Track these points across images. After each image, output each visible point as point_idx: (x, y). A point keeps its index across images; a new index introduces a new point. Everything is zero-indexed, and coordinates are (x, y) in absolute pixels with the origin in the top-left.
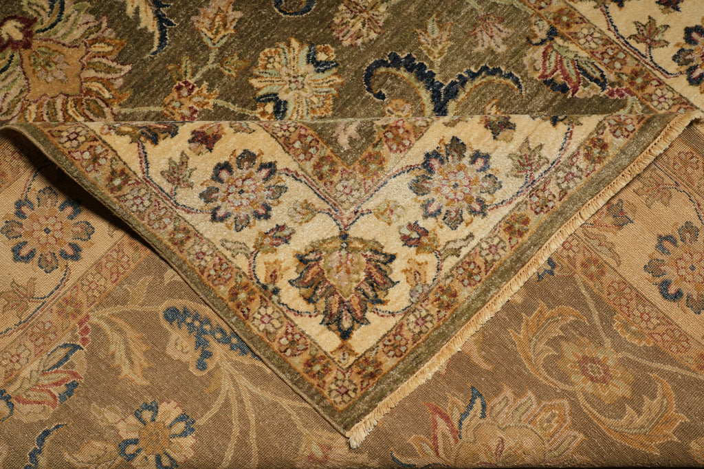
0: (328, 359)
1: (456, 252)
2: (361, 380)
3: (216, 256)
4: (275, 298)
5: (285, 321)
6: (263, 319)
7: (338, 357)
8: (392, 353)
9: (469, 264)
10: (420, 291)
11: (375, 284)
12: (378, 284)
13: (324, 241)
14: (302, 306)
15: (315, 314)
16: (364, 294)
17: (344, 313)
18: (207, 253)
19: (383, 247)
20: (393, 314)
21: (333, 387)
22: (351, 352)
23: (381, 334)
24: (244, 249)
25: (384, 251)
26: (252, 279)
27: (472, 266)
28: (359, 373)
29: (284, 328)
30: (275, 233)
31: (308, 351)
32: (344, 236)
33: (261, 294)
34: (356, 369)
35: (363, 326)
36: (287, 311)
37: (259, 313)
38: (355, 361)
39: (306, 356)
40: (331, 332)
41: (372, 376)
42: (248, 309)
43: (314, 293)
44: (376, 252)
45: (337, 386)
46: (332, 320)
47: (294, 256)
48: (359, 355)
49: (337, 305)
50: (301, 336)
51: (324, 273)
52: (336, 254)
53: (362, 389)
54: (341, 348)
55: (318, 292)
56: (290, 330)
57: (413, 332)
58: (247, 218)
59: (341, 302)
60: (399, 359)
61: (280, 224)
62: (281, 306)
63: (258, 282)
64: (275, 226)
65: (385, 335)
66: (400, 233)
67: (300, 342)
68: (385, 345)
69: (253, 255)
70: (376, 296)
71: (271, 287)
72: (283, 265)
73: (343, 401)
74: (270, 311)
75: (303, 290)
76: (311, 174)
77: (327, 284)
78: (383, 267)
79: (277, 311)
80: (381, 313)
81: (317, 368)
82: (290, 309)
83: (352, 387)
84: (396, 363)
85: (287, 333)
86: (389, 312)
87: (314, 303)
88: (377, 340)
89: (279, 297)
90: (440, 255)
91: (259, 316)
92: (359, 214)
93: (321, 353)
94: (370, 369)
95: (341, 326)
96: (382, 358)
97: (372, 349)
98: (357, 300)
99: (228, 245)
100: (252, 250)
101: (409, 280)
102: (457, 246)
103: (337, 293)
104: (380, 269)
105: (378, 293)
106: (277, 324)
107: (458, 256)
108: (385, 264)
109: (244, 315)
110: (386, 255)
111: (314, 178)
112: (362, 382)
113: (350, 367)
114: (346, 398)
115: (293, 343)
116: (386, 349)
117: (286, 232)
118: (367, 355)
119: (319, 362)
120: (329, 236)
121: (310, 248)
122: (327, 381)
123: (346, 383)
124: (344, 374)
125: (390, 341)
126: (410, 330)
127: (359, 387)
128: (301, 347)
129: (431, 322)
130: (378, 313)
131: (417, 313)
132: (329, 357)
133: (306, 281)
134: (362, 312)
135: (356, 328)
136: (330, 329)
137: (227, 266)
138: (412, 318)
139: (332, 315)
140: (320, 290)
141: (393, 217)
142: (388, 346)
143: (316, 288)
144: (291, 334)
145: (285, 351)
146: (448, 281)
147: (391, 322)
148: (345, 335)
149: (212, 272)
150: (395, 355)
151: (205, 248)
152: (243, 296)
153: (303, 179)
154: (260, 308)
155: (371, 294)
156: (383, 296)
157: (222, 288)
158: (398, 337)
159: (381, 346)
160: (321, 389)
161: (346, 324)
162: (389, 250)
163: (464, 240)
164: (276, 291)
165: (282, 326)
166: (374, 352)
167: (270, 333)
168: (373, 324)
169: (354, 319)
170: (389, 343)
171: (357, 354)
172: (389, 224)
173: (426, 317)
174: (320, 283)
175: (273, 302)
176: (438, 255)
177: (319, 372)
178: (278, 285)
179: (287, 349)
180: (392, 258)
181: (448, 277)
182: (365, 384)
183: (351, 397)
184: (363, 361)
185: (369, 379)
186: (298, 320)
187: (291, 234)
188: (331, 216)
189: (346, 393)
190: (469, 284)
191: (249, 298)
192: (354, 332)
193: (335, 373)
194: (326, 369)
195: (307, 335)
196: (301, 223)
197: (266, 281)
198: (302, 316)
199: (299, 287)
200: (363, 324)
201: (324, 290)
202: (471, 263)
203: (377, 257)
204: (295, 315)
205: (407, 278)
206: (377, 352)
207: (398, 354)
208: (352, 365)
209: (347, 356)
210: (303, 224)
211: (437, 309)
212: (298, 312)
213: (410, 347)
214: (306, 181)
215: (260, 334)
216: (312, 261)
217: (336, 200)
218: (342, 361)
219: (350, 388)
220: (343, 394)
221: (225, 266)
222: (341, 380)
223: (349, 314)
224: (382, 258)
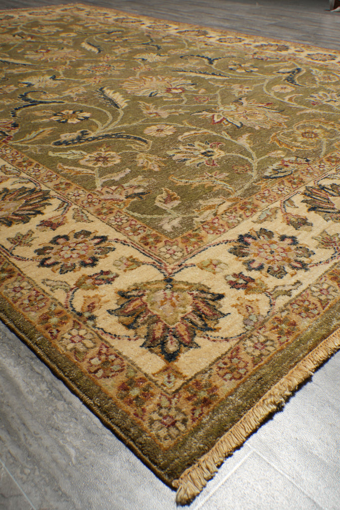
0: (149, 382)
1: (288, 293)
2: (192, 407)
3: (34, 290)
4: (90, 323)
5: (99, 342)
6: (73, 339)
7: (162, 379)
8: (228, 376)
9: (303, 301)
10: (255, 320)
11: (203, 315)
12: (206, 315)
13: (148, 283)
14: (121, 331)
15: (135, 338)
16: (191, 322)
17: (169, 338)
18: (25, 288)
19: (209, 289)
20: (227, 339)
21: (155, 416)
22: (178, 374)
23: (215, 357)
24: (65, 286)
25: (211, 291)
26: (67, 308)
27: (307, 303)
28: (189, 399)
29: (97, 349)
30: (98, 277)
31: (124, 373)
32: (168, 280)
33: (75, 319)
34: (185, 394)
35: (191, 349)
36: (102, 334)
37: (70, 334)
38: (183, 384)
39: (122, 378)
40: (154, 355)
41: (206, 402)
42: (57, 330)
43: (135, 321)
44: (203, 291)
45: (161, 415)
46: (153, 344)
47: (115, 293)
48: (188, 378)
49: (161, 331)
50: (117, 356)
51: (146, 306)
52: (161, 293)
53: (194, 420)
54: (165, 369)
55: (140, 320)
56: (104, 350)
57: (252, 355)
58: (74, 265)
59: (166, 328)
60: (239, 382)
61: (105, 270)
62: (96, 330)
63: (74, 310)
64: (99, 271)
65: (219, 358)
66: (226, 280)
67: (115, 362)
68: (220, 368)
69: (73, 290)
70: (206, 325)
71: (87, 315)
72: (103, 299)
73: (169, 435)
74: (82, 332)
75: (123, 318)
76: (138, 242)
77: (150, 314)
78: (211, 303)
79: (91, 333)
80: (212, 338)
81: (135, 392)
82: (105, 332)
83: (180, 417)
84: (235, 386)
85: (100, 353)
86: (222, 338)
87: (134, 328)
88: (210, 363)
89: (95, 322)
90: (271, 295)
91: (70, 336)
92: (183, 267)
93: (140, 375)
94: (203, 394)
95: (165, 349)
96: (218, 382)
97: (204, 372)
98: (184, 327)
99: (48, 283)
100: (72, 286)
101: (241, 311)
102: (287, 288)
103: (161, 321)
104: (209, 304)
105: (207, 322)
106: (89, 344)
107: (290, 296)
108: (213, 300)
109: (52, 336)
110: (213, 294)
111: (140, 244)
112: (194, 410)
113: (177, 391)
114: (173, 431)
115: (106, 363)
116: (221, 372)
117: (111, 276)
118: (198, 378)
119: (137, 386)
120: (153, 280)
121: (134, 287)
122: (147, 408)
123: (173, 412)
124: (169, 400)
125: (225, 364)
126: (248, 353)
127: (189, 417)
128: (116, 368)
129: (272, 346)
130: (209, 339)
131: (254, 339)
132: (151, 379)
133: (127, 311)
134: (189, 337)
135: (183, 351)
136: (151, 351)
137: (42, 297)
138: (249, 343)
139: (154, 339)
140: (142, 319)
141: (217, 269)
142: (223, 368)
143: (138, 317)
144: (105, 354)
145: (96, 372)
146: (284, 314)
147: (225, 347)
148: (171, 357)
149: (26, 302)
150: (233, 378)
151: (24, 284)
152: (54, 320)
153: (130, 244)
154: (71, 330)
155: (200, 323)
156: (213, 324)
157: (33, 314)
158: (235, 360)
159: (215, 369)
160: (140, 420)
161: (172, 347)
162: (217, 291)
163: (293, 285)
164: (92, 318)
165: (95, 347)
166: (207, 375)
167: (79, 352)
168: (203, 348)
169: (181, 343)
170: (225, 366)
171: (186, 377)
172: (214, 273)
173: (265, 342)
174: (142, 313)
175: (87, 326)
176: (269, 295)
177: (137, 398)
178: (95, 313)
179: (98, 369)
180: (221, 296)
181: (283, 311)
182: (197, 413)
183: (179, 431)
184: (193, 385)
185: (202, 407)
186: (114, 343)
187: (114, 277)
188: (155, 267)
189: (173, 424)
190: (308, 316)
191: (61, 322)
192: (181, 355)
193: (158, 398)
194: (147, 394)
195: (124, 356)
196: (125, 271)
197: (82, 309)
198: (119, 339)
199: (118, 315)
200: (191, 347)
201: (146, 318)
202: (305, 301)
203: (203, 295)
204: (111, 337)
205: (238, 310)
206: (210, 375)
207: (237, 376)
208: (180, 389)
209: (173, 379)
210: (127, 271)
211: (277, 335)
212: (115, 335)
213: (251, 368)
214: (133, 245)
215: (68, 353)
216: (134, 296)
217: (161, 257)
218: (167, 384)
219: (177, 418)
220: (169, 426)
221: (41, 297)
222: (165, 408)
223: (174, 339)
224: (209, 296)
